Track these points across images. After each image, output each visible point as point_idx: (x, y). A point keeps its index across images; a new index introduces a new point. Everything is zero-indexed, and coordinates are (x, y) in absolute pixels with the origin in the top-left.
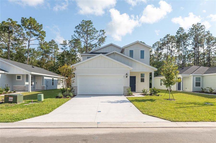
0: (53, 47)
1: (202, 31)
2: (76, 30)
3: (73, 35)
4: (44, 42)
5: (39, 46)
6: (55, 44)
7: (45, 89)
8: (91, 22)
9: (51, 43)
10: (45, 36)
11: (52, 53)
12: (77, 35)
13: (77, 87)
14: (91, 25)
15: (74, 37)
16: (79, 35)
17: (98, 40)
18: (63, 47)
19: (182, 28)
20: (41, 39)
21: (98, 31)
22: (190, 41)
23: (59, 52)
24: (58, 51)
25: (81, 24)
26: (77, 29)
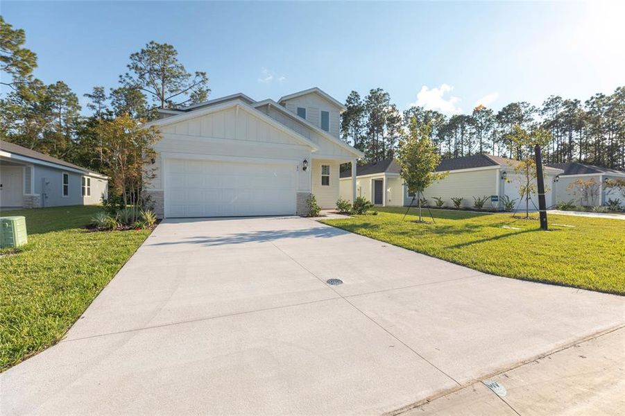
0: (63, 100)
1: (384, 104)
2: (132, 62)
3: (124, 75)
4: (33, 79)
5: (14, 90)
6: (67, 93)
7: (39, 205)
8: (173, 50)
9: (57, 88)
10: (33, 66)
11: (58, 115)
12: (136, 76)
13: (161, 194)
14: (172, 57)
15: (128, 80)
16: (141, 76)
17: (190, 95)
18: (94, 104)
19: (356, 93)
20: (20, 71)
21: (190, 75)
22: (365, 119)
23: (81, 115)
24: (78, 111)
25: (145, 49)
26: (135, 62)
